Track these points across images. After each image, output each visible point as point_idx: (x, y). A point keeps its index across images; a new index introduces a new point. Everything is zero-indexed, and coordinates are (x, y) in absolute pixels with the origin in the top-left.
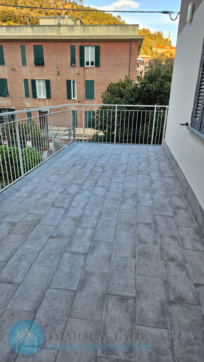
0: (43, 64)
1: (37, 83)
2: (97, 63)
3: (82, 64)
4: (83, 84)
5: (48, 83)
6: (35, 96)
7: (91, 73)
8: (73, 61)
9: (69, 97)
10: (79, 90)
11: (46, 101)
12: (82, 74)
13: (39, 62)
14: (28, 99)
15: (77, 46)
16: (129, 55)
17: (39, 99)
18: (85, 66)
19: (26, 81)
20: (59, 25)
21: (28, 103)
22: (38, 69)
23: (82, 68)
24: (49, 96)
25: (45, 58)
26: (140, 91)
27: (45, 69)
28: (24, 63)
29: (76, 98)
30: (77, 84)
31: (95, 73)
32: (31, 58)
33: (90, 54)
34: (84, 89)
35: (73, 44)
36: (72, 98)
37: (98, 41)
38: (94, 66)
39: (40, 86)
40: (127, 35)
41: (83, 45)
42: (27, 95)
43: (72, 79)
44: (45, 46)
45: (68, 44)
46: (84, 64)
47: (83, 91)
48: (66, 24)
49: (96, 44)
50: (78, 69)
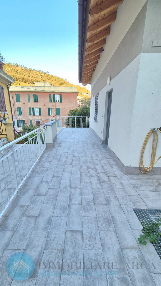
0: (38, 101)
1: (35, 109)
2: (61, 101)
3: (54, 101)
4: (55, 109)
5: (40, 109)
6: (34, 114)
7: (58, 105)
8: (51, 100)
9: (49, 115)
10: (53, 112)
11: (39, 116)
12: (55, 105)
13: (36, 101)
14: (31, 116)
15: (52, 94)
16: (73, 98)
17: (36, 116)
18: (56, 102)
19: (30, 108)
20: (44, 86)
21: (31, 117)
22: (36, 103)
23: (55, 103)
24: (40, 114)
25: (38, 99)
26: (81, 113)
27: (38, 103)
28: (29, 101)
29: (52, 115)
30: (53, 109)
31: (60, 105)
32: (32, 99)
33: (57, 98)
34: (55, 111)
35: (50, 94)
36: (51, 115)
37: (61, 93)
38: (59, 102)
39: (36, 110)
40: (72, 90)
41: (55, 94)
42: (30, 114)
43: (50, 107)
44: (38, 94)
45: (48, 93)
46: (55, 102)
47: (55, 112)
48: (47, 86)
49: (60, 94)
50: (53, 103)
